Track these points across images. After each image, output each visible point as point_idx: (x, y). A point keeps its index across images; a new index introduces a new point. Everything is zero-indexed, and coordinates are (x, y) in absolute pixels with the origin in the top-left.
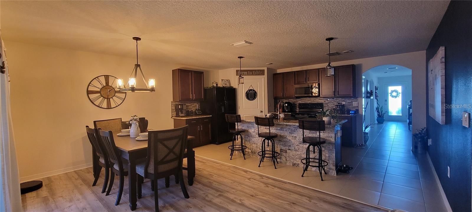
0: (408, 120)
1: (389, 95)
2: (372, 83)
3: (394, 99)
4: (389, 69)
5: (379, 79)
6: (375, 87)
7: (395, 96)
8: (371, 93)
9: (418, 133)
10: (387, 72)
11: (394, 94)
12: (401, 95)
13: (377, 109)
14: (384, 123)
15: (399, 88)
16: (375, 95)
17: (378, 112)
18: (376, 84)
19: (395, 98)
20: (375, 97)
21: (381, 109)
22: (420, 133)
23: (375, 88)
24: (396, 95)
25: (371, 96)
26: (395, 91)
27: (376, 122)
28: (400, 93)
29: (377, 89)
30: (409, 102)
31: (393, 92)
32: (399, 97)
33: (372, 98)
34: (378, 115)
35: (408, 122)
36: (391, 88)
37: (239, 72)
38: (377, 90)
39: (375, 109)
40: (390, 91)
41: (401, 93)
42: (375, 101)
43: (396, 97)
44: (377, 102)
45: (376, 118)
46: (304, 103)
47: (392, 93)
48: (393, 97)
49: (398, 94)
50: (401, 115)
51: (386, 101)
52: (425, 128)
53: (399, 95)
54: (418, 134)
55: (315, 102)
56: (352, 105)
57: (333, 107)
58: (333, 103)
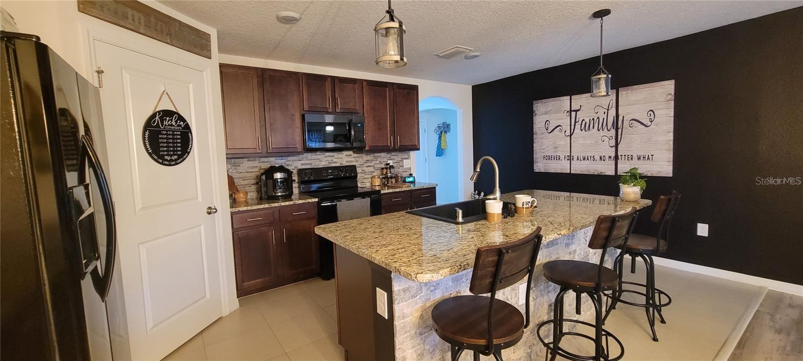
55: (335, 163)
56: (403, 166)
57: (372, 172)
58: (372, 164)
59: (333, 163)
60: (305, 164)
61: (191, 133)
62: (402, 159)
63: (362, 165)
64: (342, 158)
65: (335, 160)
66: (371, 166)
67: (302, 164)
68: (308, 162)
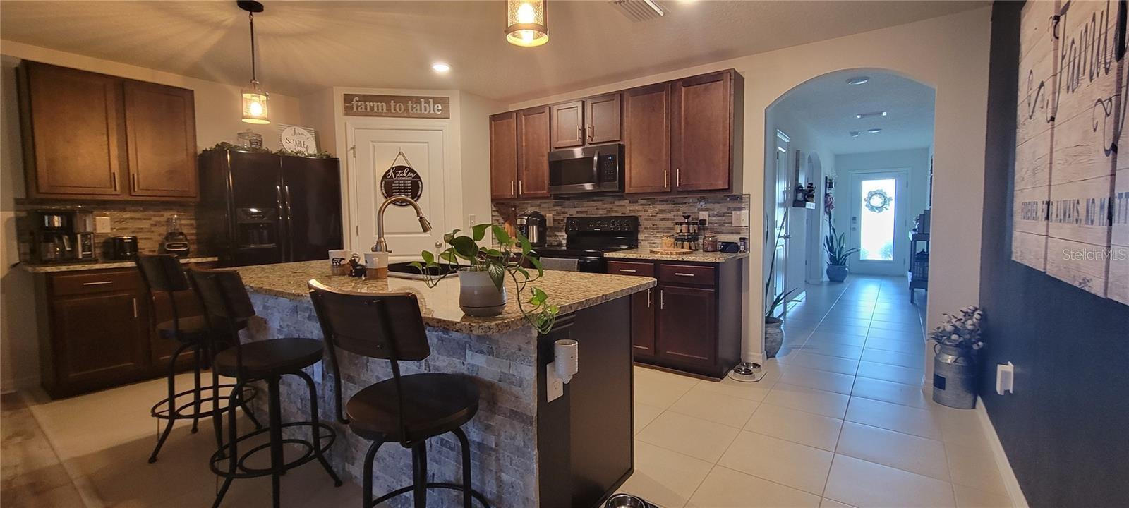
0: (910, 275)
1: (864, 203)
2: (814, 165)
3: (875, 214)
4: (863, 116)
5: (839, 158)
6: (826, 178)
7: (877, 208)
8: (809, 194)
9: (949, 328)
10: (856, 134)
11: (877, 201)
12: (892, 203)
13: (830, 241)
14: (845, 281)
15: (889, 186)
16: (826, 202)
17: (831, 249)
18: (827, 169)
19: (879, 212)
20: (826, 207)
21: (840, 242)
22: (956, 331)
23: (826, 183)
24: (881, 205)
25: (806, 200)
26: (879, 194)
27: (826, 278)
28: (890, 199)
29: (831, 183)
30: (915, 222)
31: (873, 195)
32: (887, 209)
33: (810, 205)
34: (832, 258)
35: (910, 280)
36: (868, 186)
37: (354, 103)
38: (831, 187)
39: (823, 241)
40: (864, 195)
41: (893, 198)
42: (824, 218)
43: (880, 209)
44: (830, 222)
45: (826, 267)
46: (584, 215)
47: (871, 198)
48: (872, 208)
49: (885, 202)
50: (891, 259)
51: (855, 219)
52: (976, 309)
53: (889, 205)
54: (950, 333)
55: (616, 212)
56: (731, 223)
57: (671, 229)
58: (670, 216)
59: (613, 212)
60: (581, 212)
61: (421, 181)
62: (730, 210)
63: (654, 216)
64: (624, 205)
65: (615, 208)
66: (668, 219)
67: (577, 212)
68: (584, 209)
